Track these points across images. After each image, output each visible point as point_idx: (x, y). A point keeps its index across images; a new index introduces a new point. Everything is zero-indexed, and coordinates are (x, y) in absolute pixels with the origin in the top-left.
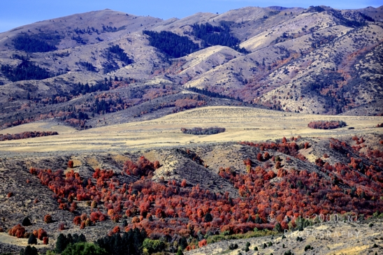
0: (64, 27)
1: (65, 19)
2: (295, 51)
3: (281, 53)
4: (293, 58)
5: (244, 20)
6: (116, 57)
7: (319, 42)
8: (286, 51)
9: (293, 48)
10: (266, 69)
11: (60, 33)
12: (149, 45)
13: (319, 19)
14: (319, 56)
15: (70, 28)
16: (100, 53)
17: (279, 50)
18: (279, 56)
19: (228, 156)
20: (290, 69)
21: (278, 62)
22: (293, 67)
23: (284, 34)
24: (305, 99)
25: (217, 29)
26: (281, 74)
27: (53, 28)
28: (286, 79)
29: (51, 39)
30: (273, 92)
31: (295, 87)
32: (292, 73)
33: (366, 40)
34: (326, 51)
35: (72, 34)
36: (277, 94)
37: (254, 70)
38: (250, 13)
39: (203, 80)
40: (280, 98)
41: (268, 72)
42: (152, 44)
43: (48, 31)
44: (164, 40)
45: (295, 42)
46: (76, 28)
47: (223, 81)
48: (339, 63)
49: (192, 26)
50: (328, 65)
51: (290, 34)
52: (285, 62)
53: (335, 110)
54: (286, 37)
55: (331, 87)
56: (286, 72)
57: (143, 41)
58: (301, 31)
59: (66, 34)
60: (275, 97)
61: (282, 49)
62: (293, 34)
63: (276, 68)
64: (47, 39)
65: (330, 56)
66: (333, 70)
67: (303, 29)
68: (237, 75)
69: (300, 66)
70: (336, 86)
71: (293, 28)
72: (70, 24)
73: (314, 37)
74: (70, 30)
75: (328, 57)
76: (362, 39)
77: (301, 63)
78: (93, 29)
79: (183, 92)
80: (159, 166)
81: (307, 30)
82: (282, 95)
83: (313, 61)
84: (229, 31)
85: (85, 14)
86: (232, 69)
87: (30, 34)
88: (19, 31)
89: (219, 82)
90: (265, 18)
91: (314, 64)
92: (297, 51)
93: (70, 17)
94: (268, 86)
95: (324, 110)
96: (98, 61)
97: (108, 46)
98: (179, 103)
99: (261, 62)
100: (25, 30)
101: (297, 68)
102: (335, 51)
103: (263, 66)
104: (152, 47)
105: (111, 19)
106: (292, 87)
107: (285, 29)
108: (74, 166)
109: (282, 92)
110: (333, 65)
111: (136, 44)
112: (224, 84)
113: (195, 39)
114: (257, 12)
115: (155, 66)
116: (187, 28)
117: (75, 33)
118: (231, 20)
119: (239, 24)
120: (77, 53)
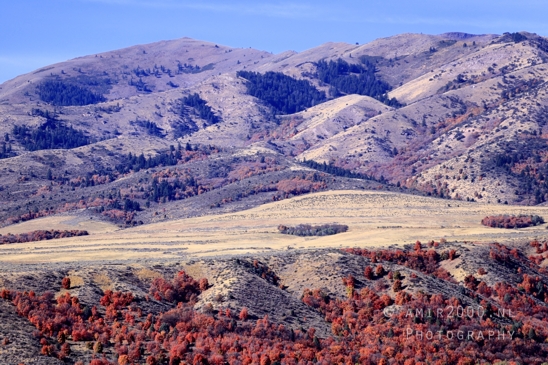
0: (118, 66)
1: (119, 53)
2: (475, 104)
3: (452, 106)
4: (471, 115)
5: (399, 55)
6: (194, 113)
7: (513, 90)
8: (461, 103)
9: (472, 99)
10: (428, 131)
11: (111, 76)
12: (247, 94)
13: (516, 54)
14: (512, 111)
15: (127, 67)
16: (169, 107)
17: (449, 102)
18: (450, 111)
19: (318, 272)
20: (466, 132)
21: (447, 120)
22: (471, 129)
23: (460, 76)
24: (486, 181)
25: (355, 69)
26: (451, 141)
27: (101, 67)
28: (459, 148)
29: (96, 84)
30: (437, 169)
31: (473, 160)
32: (469, 138)
34: (524, 104)
35: (129, 77)
36: (443, 173)
37: (408, 133)
38: (408, 44)
39: (327, 149)
40: (447, 177)
41: (431, 136)
42: (252, 93)
43: (92, 72)
44: (271, 86)
45: (476, 90)
46: (136, 67)
47: (359, 150)
48: (544, 123)
49: (315, 64)
50: (526, 126)
51: (469, 76)
52: (459, 120)
53: (533, 198)
54: (463, 81)
55: (531, 162)
56: (460, 137)
57: (237, 88)
58: (487, 72)
59: (120, 77)
60: (440, 177)
61: (455, 101)
62: (473, 76)
63: (443, 130)
64: (91, 84)
65: (530, 113)
66: (535, 134)
67: (490, 69)
68: (381, 141)
69: (482, 128)
70: (538, 160)
71: (474, 68)
72: (127, 61)
73: (506, 82)
74: (127, 70)
75: (527, 113)
77: (483, 123)
78: (163, 69)
79: (292, 169)
80: (207, 286)
81: (496, 70)
82: (451, 174)
83: (503, 119)
84: (375, 71)
85: (150, 46)
86: (373, 132)
87: (64, 77)
88: (48, 73)
89: (352, 152)
90: (433, 51)
91: (504, 124)
92: (479, 103)
93: (128, 50)
94: (431, 159)
95: (516, 197)
96: (165, 119)
97: (182, 96)
98: (284, 185)
99: (420, 121)
100: (56, 71)
101: (477, 130)
102: (538, 105)
103: (423, 128)
104: (251, 98)
105: (191, 54)
106: (466, 161)
107: (461, 69)
108: (72, 285)
109: (451, 168)
110: (535, 126)
111: (226, 92)
112: (361, 155)
113: (320, 85)
114: (419, 41)
115: (253, 127)
116: (308, 68)
117: (134, 75)
118: (379, 54)
119: (391, 60)
120: (133, 106)
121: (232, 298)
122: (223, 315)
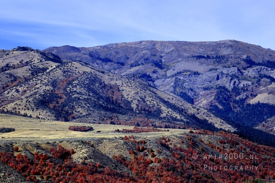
2: (20, 77)
3: (10, 77)
4: (20, 82)
7: (36, 72)
8: (14, 76)
9: (18, 75)
10: (1, 88)
13: (31, 56)
14: (40, 81)
17: (9, 76)
18: (9, 80)
19: (116, 147)
20: (20, 89)
21: (9, 84)
22: (22, 88)
23: (8, 64)
24: (40, 111)
26: (13, 92)
28: (18, 96)
30: (12, 105)
31: (29, 102)
32: (22, 92)
33: (71, 72)
34: (45, 78)
36: (16, 106)
40: (19, 109)
41: (3, 90)
45: (20, 71)
48: (55, 87)
50: (48, 88)
51: (11, 64)
52: (14, 84)
53: (63, 119)
54: (9, 67)
55: (54, 103)
56: (17, 91)
58: (19, 63)
60: (15, 108)
61: (11, 75)
62: (13, 65)
63: (8, 88)
65: (48, 82)
66: (52, 91)
67: (20, 62)
69: (27, 88)
70: (58, 102)
71: (13, 61)
73: (32, 68)
75: (47, 82)
76: (69, 71)
77: (27, 86)
80: (74, 153)
81: (24, 62)
82: (20, 107)
83: (36, 84)
91: (37, 86)
92: (21, 77)
94: (5, 100)
95: (55, 118)
101: (25, 89)
102: (51, 79)
106: (26, 102)
107: (7, 62)
108: (19, 150)
109: (20, 105)
110: (52, 88)
121: (90, 158)
122: (90, 165)
